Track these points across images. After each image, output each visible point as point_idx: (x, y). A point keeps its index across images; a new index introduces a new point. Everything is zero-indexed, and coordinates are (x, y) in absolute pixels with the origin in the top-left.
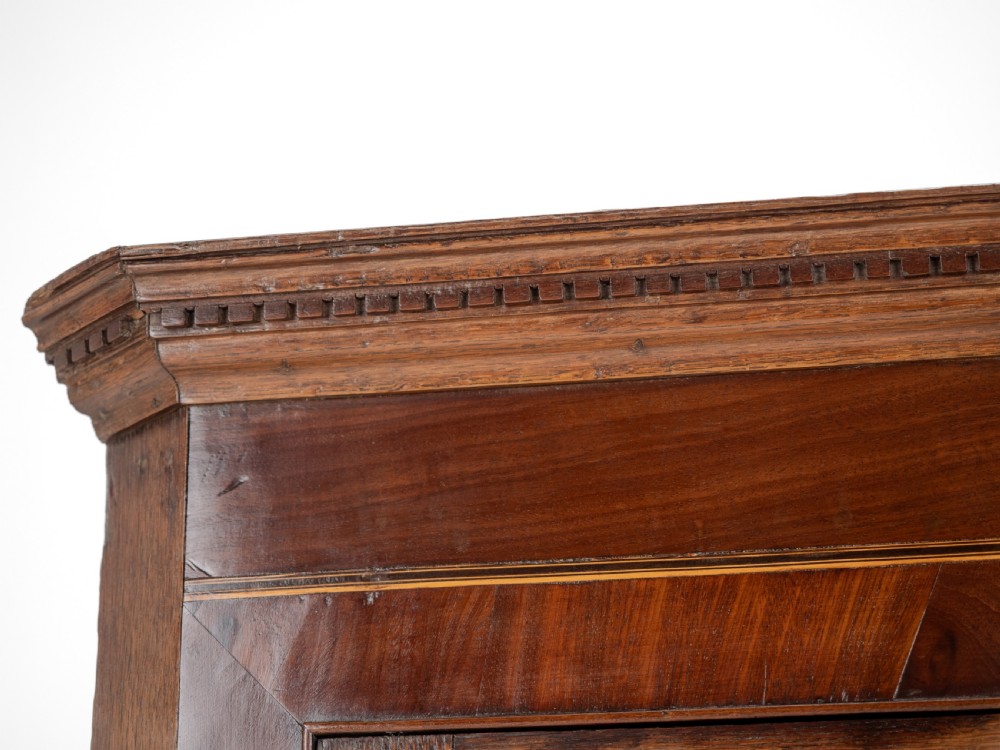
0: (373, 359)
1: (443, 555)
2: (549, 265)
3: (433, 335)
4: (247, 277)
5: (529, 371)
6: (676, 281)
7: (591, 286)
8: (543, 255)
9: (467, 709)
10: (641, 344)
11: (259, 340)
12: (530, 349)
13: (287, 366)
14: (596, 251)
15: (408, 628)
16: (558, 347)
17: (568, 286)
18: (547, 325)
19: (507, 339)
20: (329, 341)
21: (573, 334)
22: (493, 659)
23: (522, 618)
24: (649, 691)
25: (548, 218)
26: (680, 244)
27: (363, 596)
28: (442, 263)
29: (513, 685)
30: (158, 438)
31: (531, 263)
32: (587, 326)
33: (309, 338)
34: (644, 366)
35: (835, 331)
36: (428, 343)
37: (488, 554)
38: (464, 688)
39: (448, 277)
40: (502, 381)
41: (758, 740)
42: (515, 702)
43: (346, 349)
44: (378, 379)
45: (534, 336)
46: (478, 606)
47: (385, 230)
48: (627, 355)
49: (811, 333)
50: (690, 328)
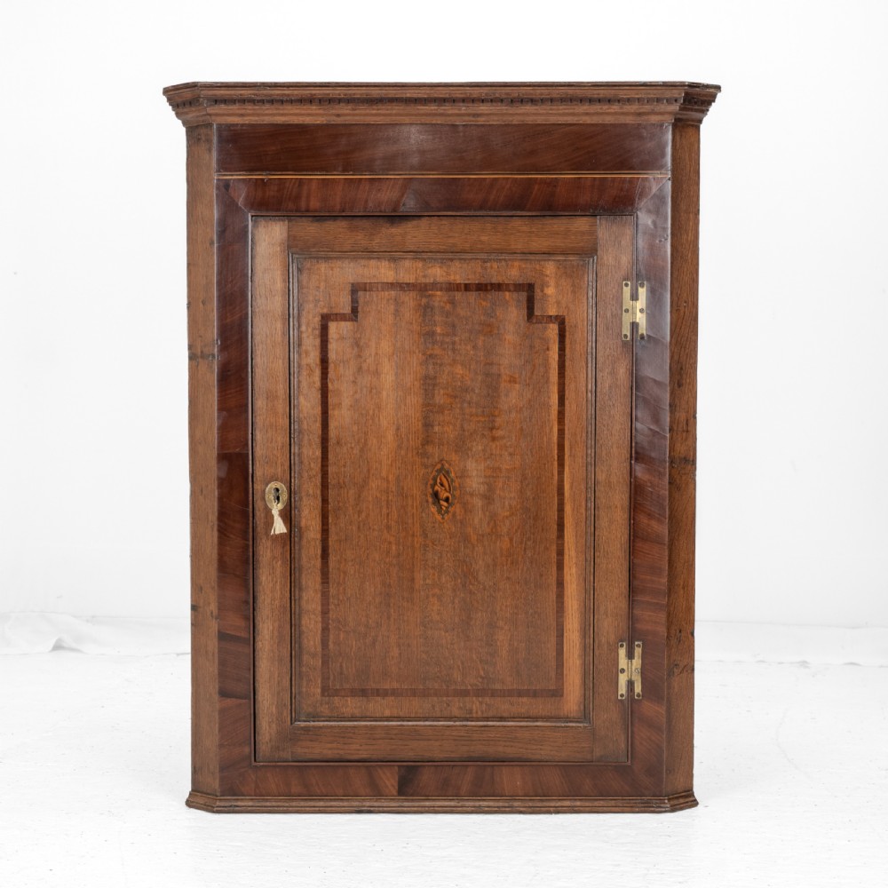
0: (266, 115)
1: (284, 169)
2: (315, 95)
3: (283, 109)
4: (233, 92)
5: (308, 120)
6: (349, 101)
7: (326, 101)
8: (314, 92)
9: (292, 211)
10: (338, 115)
11: (235, 108)
12: (309, 115)
13: (242, 115)
14: (328, 92)
15: (276, 188)
16: (317, 115)
17: (320, 100)
18: (314, 109)
19: (303, 112)
20: (254, 109)
21: (321, 112)
22: (298, 197)
23: (305, 187)
24: (338, 207)
25: (315, 83)
26: (350, 92)
27: (263, 180)
28: (286, 92)
29: (303, 204)
30: (203, 131)
31: (311, 94)
32: (325, 110)
33: (249, 108)
34: (339, 120)
35: (390, 115)
36: (281, 112)
37: (297, 169)
38: (291, 205)
39: (288, 95)
40: (301, 122)
41: (365, 221)
42: (303, 209)
43: (258, 112)
44: (267, 120)
45: (310, 112)
46: (294, 184)
47: (271, 83)
48: (335, 118)
49: (384, 115)
50: (351, 112)
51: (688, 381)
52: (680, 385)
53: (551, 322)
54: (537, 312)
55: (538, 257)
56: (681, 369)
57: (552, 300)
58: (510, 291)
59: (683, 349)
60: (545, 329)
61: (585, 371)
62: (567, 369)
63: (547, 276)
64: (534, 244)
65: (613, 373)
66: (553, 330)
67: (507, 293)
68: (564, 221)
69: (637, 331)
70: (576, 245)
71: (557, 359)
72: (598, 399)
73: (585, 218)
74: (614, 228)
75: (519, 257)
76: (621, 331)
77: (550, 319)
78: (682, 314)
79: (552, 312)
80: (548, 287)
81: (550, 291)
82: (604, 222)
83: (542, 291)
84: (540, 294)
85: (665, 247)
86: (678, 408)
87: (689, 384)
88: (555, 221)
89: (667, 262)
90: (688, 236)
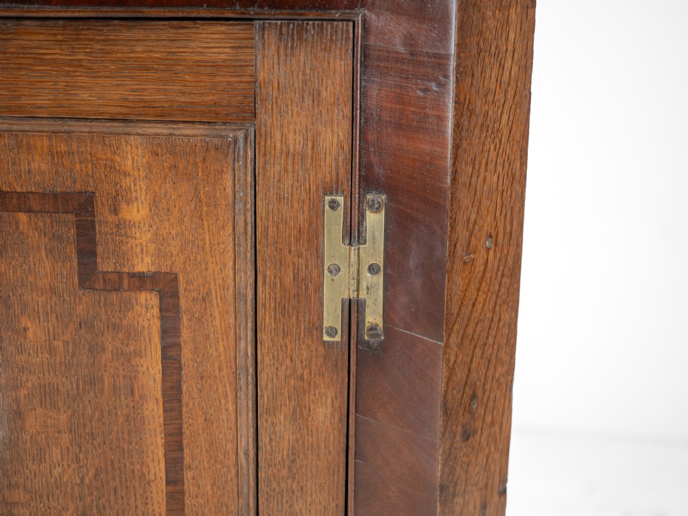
51: (488, 419)
52: (467, 436)
53: (140, 288)
54: (105, 265)
55: (97, 127)
56: (474, 396)
57: (142, 237)
58: (29, 211)
59: (478, 352)
60: (127, 306)
61: (231, 407)
62: (185, 398)
63: (126, 174)
64: (84, 95)
65: (299, 415)
66: (146, 307)
67: (23, 217)
68: (164, 32)
69: (360, 322)
70: (197, 99)
71: (159, 377)
72: (262, 475)
73: (221, 28)
74: (302, 55)
75: (47, 126)
76: (321, 319)
77: (141, 281)
78: (479, 267)
79: (143, 265)
80: (129, 202)
81: (137, 212)
82: (272, 37)
83: (116, 211)
84: (111, 218)
85: (440, 106)
86: (461, 488)
87: (492, 424)
88: (138, 33)
89: (445, 146)
90: (502, 67)
